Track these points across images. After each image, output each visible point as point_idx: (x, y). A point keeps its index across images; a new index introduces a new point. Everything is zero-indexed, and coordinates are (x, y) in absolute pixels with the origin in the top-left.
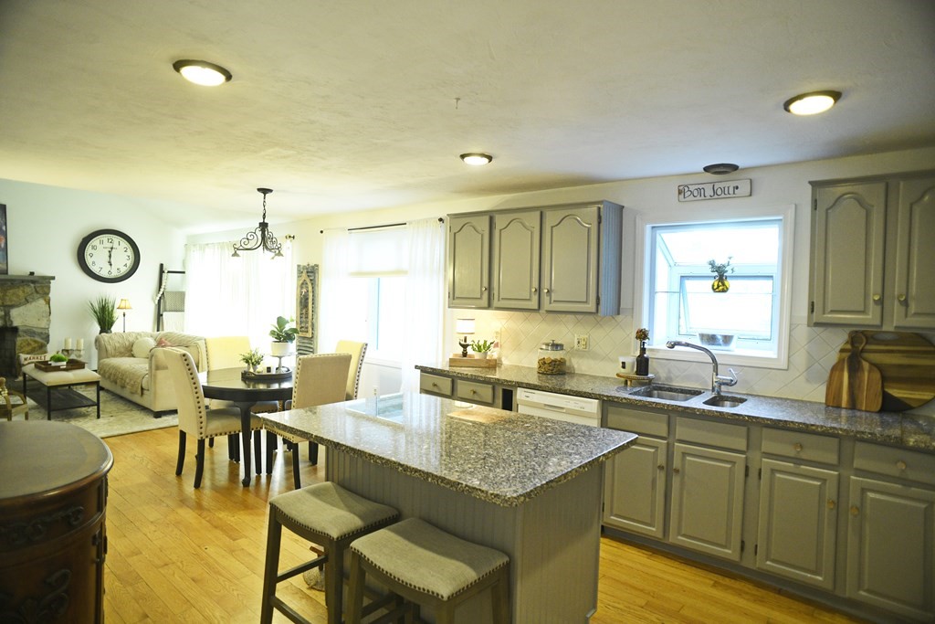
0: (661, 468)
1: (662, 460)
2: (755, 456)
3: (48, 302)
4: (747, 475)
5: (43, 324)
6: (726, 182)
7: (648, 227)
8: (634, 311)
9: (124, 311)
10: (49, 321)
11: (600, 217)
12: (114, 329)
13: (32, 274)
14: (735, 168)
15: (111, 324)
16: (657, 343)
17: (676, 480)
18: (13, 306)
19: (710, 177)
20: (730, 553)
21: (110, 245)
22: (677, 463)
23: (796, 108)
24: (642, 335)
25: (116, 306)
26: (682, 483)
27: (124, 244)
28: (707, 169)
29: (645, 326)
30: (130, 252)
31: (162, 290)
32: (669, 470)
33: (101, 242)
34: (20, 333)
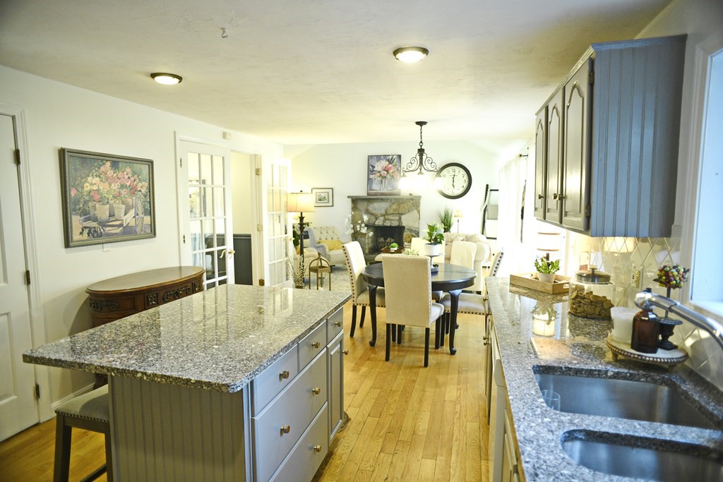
3: (419, 212)
5: (416, 226)
9: (458, 218)
10: (419, 223)
12: (452, 229)
13: (411, 195)
15: (450, 227)
18: (402, 214)
21: (453, 173)
25: (453, 215)
27: (463, 172)
30: (466, 178)
31: (486, 204)
33: (449, 172)
34: (406, 230)
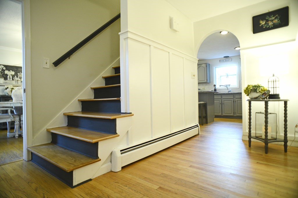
0: (220, 103)
1: (220, 102)
2: (235, 99)
4: (234, 102)
6: (227, 59)
7: (214, 67)
8: (213, 82)
11: (206, 66)
14: (229, 57)
16: (217, 87)
17: (223, 105)
19: (225, 58)
20: (232, 114)
22: (223, 102)
23: (236, 49)
24: (215, 86)
26: (224, 105)
28: (224, 57)
29: (215, 84)
32: (222, 104)
